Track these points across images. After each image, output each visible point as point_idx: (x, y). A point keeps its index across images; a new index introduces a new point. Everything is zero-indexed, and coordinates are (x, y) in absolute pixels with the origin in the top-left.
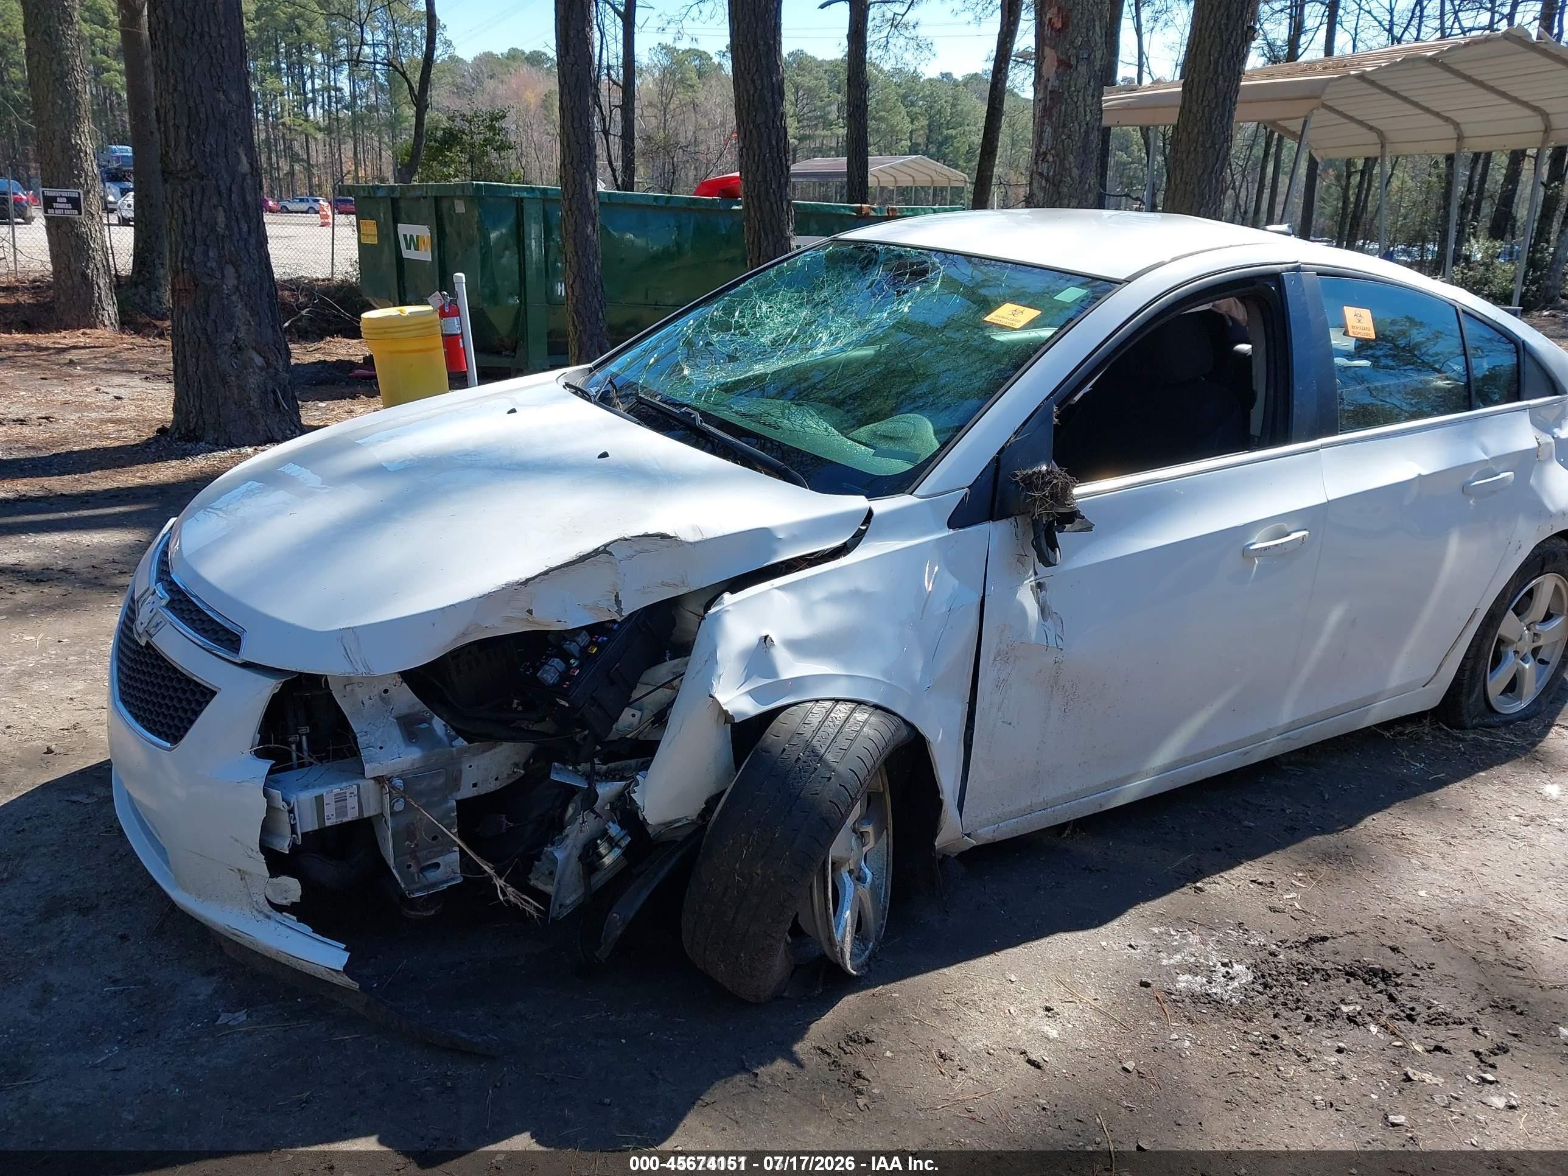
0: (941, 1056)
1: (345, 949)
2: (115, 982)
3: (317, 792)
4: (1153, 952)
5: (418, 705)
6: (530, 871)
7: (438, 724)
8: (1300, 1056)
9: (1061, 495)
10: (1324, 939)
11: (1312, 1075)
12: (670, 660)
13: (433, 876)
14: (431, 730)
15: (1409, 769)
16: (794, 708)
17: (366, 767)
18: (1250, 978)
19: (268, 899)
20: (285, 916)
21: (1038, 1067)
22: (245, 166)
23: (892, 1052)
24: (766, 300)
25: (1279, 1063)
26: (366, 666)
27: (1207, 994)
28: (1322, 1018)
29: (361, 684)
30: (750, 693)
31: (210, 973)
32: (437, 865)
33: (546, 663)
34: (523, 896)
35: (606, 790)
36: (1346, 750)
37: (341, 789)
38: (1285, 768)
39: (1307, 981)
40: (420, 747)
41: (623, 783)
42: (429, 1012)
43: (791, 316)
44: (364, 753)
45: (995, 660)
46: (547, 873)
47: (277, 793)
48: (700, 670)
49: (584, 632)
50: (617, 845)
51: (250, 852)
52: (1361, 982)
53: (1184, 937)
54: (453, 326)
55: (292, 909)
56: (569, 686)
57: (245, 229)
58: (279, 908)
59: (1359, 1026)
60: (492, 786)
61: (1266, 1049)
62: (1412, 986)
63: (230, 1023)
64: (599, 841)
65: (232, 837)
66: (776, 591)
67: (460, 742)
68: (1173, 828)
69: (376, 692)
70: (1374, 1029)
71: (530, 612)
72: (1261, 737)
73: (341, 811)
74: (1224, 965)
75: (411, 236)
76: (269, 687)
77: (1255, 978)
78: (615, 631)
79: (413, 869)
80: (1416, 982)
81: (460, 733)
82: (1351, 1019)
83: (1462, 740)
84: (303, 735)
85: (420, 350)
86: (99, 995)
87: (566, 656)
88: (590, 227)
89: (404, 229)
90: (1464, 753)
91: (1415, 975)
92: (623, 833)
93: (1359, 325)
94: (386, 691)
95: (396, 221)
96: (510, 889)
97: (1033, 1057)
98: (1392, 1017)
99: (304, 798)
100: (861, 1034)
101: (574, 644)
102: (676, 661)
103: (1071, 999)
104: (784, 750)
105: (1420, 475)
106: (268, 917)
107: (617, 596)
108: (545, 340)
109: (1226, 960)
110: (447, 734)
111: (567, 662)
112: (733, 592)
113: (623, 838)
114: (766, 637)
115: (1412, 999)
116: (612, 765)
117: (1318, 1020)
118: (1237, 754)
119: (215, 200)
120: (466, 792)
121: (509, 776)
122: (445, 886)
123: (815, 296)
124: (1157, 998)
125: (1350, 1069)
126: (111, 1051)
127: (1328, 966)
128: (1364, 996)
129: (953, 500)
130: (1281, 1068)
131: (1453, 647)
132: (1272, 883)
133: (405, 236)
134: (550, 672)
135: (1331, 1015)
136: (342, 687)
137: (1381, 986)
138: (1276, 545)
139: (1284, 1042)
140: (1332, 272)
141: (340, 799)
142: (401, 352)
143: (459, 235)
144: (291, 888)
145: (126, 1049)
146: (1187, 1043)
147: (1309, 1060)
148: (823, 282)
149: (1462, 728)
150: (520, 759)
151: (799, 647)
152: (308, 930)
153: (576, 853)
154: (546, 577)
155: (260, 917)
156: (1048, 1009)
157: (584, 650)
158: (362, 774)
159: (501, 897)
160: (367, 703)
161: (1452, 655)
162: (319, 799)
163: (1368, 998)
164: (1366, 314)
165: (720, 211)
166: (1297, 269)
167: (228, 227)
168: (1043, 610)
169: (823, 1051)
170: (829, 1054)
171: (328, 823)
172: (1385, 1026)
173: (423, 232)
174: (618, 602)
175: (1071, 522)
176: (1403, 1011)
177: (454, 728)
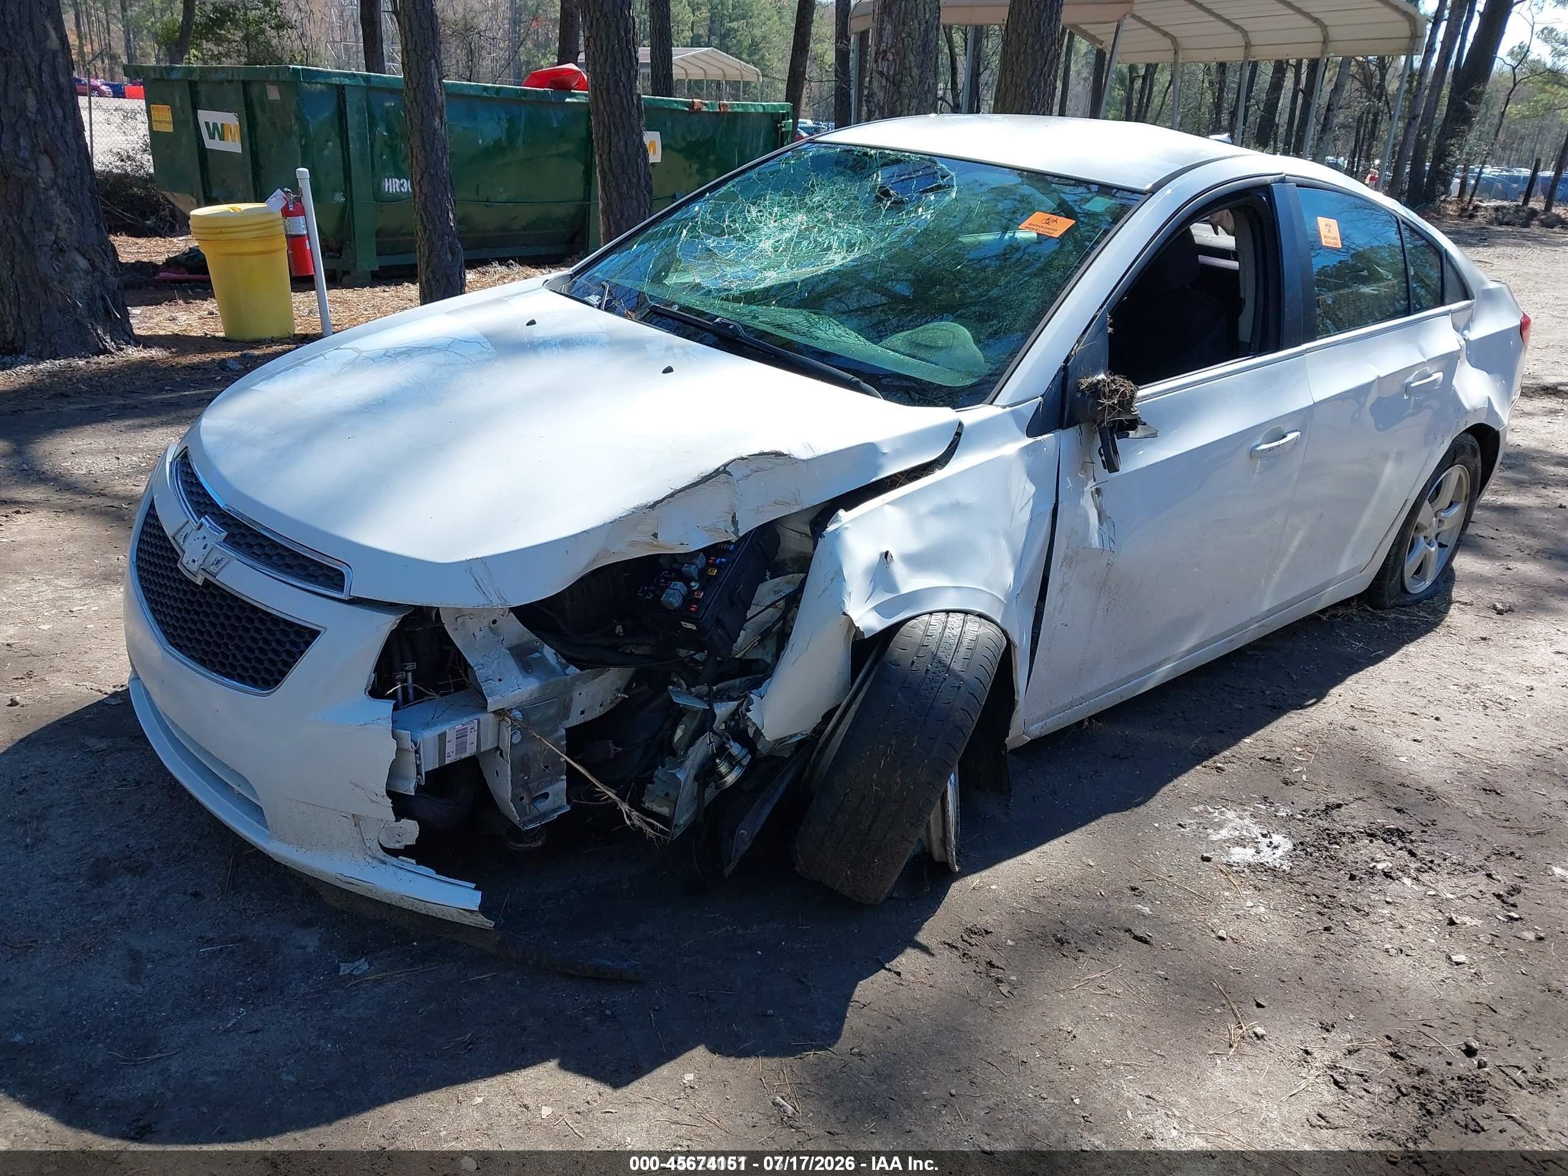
0: (1058, 940)
1: (476, 889)
2: (210, 942)
3: (440, 730)
4: (1201, 829)
5: (528, 636)
6: (643, 795)
7: (549, 652)
8: (1358, 911)
9: (1127, 402)
10: (1339, 806)
11: (1375, 926)
12: (771, 578)
13: (543, 806)
14: (543, 659)
15: (1352, 648)
16: (914, 621)
17: (489, 700)
18: (1290, 846)
19: (380, 844)
20: (402, 860)
21: (1146, 942)
23: (1013, 940)
24: (754, 204)
25: (1344, 919)
26: (500, 597)
27: (1262, 864)
28: (1363, 876)
29: (471, 615)
30: (876, 608)
31: (308, 924)
32: (546, 795)
33: (667, 587)
34: (648, 820)
35: (722, 710)
36: (1295, 634)
37: (463, 725)
38: (1250, 653)
39: (1338, 844)
40: (537, 678)
41: (736, 703)
42: (556, 943)
43: (785, 221)
44: (485, 687)
45: (1062, 565)
46: (662, 794)
47: (406, 734)
48: (826, 589)
49: (702, 554)
50: (739, 763)
51: (374, 798)
52: (1382, 842)
53: (1222, 813)
54: (299, 225)
55: (408, 851)
56: (698, 609)
57: (60, 115)
58: (394, 853)
59: (1394, 880)
60: (598, 712)
61: (1329, 908)
62: (1425, 842)
63: (354, 972)
64: (718, 761)
65: (351, 782)
66: (887, 506)
67: (573, 670)
68: (1175, 714)
69: (485, 622)
70: (1407, 881)
71: (655, 535)
72: (1243, 626)
73: (462, 747)
74: (1264, 836)
75: (215, 125)
76: (388, 622)
77: (1294, 845)
78: (731, 552)
79: (526, 801)
80: (1426, 837)
81: (571, 661)
82: (1387, 875)
83: (1386, 619)
84: (409, 671)
85: (260, 253)
86: (197, 956)
87: (687, 580)
88: (437, 120)
89: (205, 116)
90: (1391, 631)
91: (1423, 831)
92: (744, 752)
93: (1329, 234)
94: (494, 622)
95: (195, 108)
96: (635, 814)
97: (1139, 933)
98: (1418, 870)
99: (429, 736)
100: (978, 926)
101: (694, 566)
102: (777, 580)
103: (1149, 878)
104: (913, 662)
105: (1379, 378)
106: (384, 862)
107: (734, 517)
108: (374, 240)
109: (1265, 832)
110: (559, 663)
111: (688, 585)
112: (847, 509)
113: (744, 757)
114: (887, 553)
115: (1428, 853)
116: (721, 685)
117: (1361, 878)
118: (1225, 643)
119: (22, 81)
120: (575, 719)
121: (612, 702)
122: (555, 815)
123: (807, 200)
124: (1221, 871)
125: (1402, 918)
126: (238, 1014)
127: (1350, 829)
128: (1390, 854)
129: (1029, 409)
130: (1348, 923)
131: (1386, 536)
132: (1279, 759)
133: (207, 124)
134: (674, 595)
135: (1371, 873)
136: (453, 620)
137: (1399, 844)
138: (1278, 446)
139: (1343, 900)
140: (1306, 184)
141: (461, 735)
142: (240, 254)
143: (274, 124)
144: (410, 831)
145: (253, 1010)
146: (1263, 909)
147: (1368, 914)
148: (813, 186)
149: (1382, 608)
150: (621, 684)
151: (917, 561)
152: (431, 872)
153: (693, 773)
154: (672, 499)
155: (375, 863)
156: (1134, 889)
157: (702, 572)
158: (484, 708)
159: (628, 822)
160: (478, 634)
161: (1385, 542)
162: (442, 737)
163: (1393, 855)
164: (1333, 223)
165: (552, 103)
166: (1283, 180)
167: (40, 111)
168: (1100, 515)
169: (951, 946)
170: (956, 948)
171: (448, 761)
172: (1416, 879)
173: (230, 120)
174: (734, 522)
175: (1134, 428)
176: (1425, 864)
177: (563, 656)
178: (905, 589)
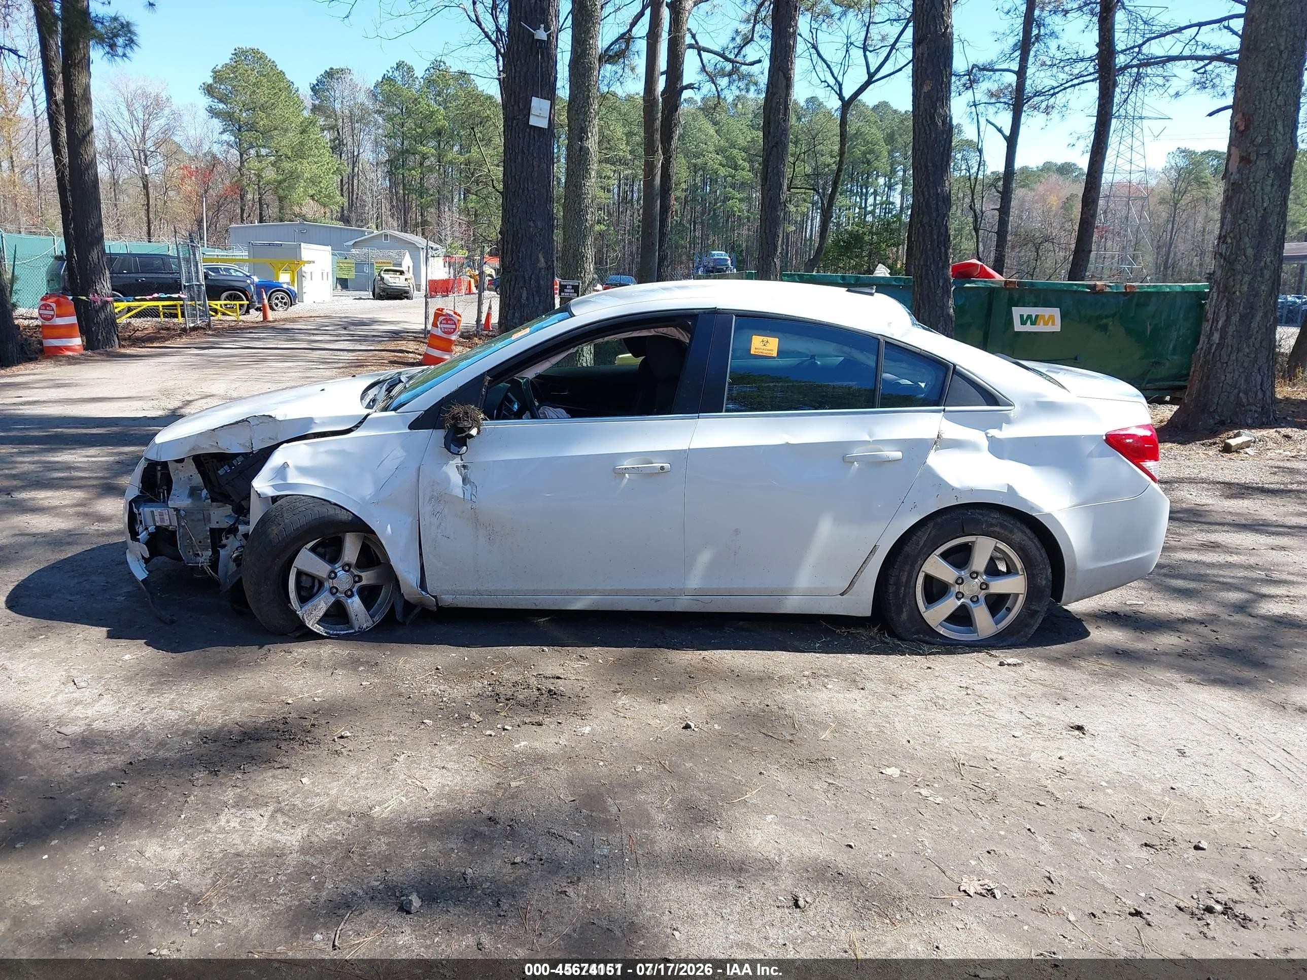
5: (201, 484)
7: (204, 492)
14: (201, 494)
17: (169, 502)
19: (141, 554)
22: (542, 263)
30: (273, 486)
37: (161, 510)
40: (196, 500)
45: (430, 500)
49: (241, 456)
57: (537, 300)
58: (144, 559)
60: (226, 525)
67: (209, 501)
69: (187, 475)
70: (501, 704)
71: (217, 443)
73: (162, 520)
79: (191, 554)
81: (211, 496)
87: (231, 465)
93: (763, 347)
94: (191, 476)
99: (146, 510)
101: (236, 460)
107: (251, 441)
110: (205, 497)
114: (289, 463)
119: (521, 284)
120: (213, 525)
129: (413, 417)
131: (861, 570)
134: (222, 471)
136: (174, 471)
141: (161, 515)
149: (901, 638)
151: (303, 471)
160: (182, 478)
161: (862, 576)
162: (152, 512)
164: (774, 340)
167: (527, 299)
168: (465, 480)
174: (252, 444)
178: (290, 481)
